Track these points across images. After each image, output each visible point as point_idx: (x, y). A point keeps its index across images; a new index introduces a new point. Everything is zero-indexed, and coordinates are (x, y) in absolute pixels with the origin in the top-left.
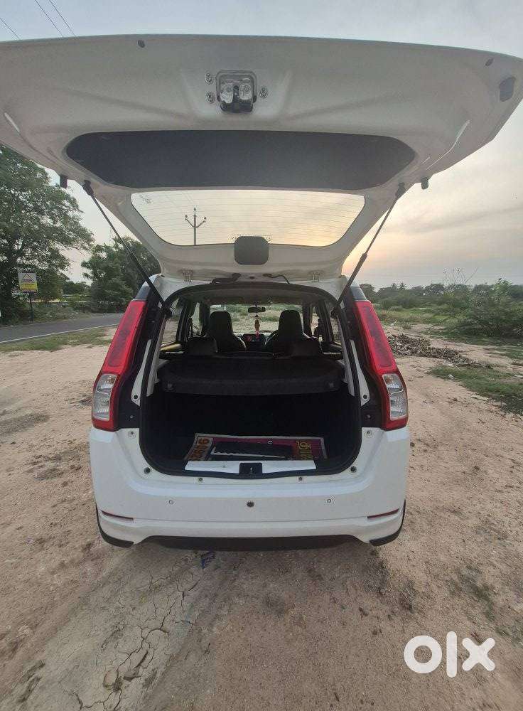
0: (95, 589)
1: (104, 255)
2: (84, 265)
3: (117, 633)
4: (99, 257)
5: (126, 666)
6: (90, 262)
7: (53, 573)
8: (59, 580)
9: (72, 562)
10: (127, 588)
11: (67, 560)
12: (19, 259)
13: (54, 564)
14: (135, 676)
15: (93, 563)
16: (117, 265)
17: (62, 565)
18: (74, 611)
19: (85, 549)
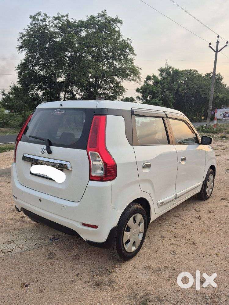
0: (15, 229)
1: (151, 83)
2: (138, 90)
3: (10, 242)
4: (148, 85)
5: (5, 250)
6: (141, 88)
7: (8, 220)
8: (8, 222)
9: (15, 219)
10: (24, 235)
11: (14, 218)
12: (99, 90)
13: (11, 217)
14: (5, 253)
15: (20, 223)
16: (159, 89)
17: (12, 219)
18: (5, 232)
19: (21, 217)
